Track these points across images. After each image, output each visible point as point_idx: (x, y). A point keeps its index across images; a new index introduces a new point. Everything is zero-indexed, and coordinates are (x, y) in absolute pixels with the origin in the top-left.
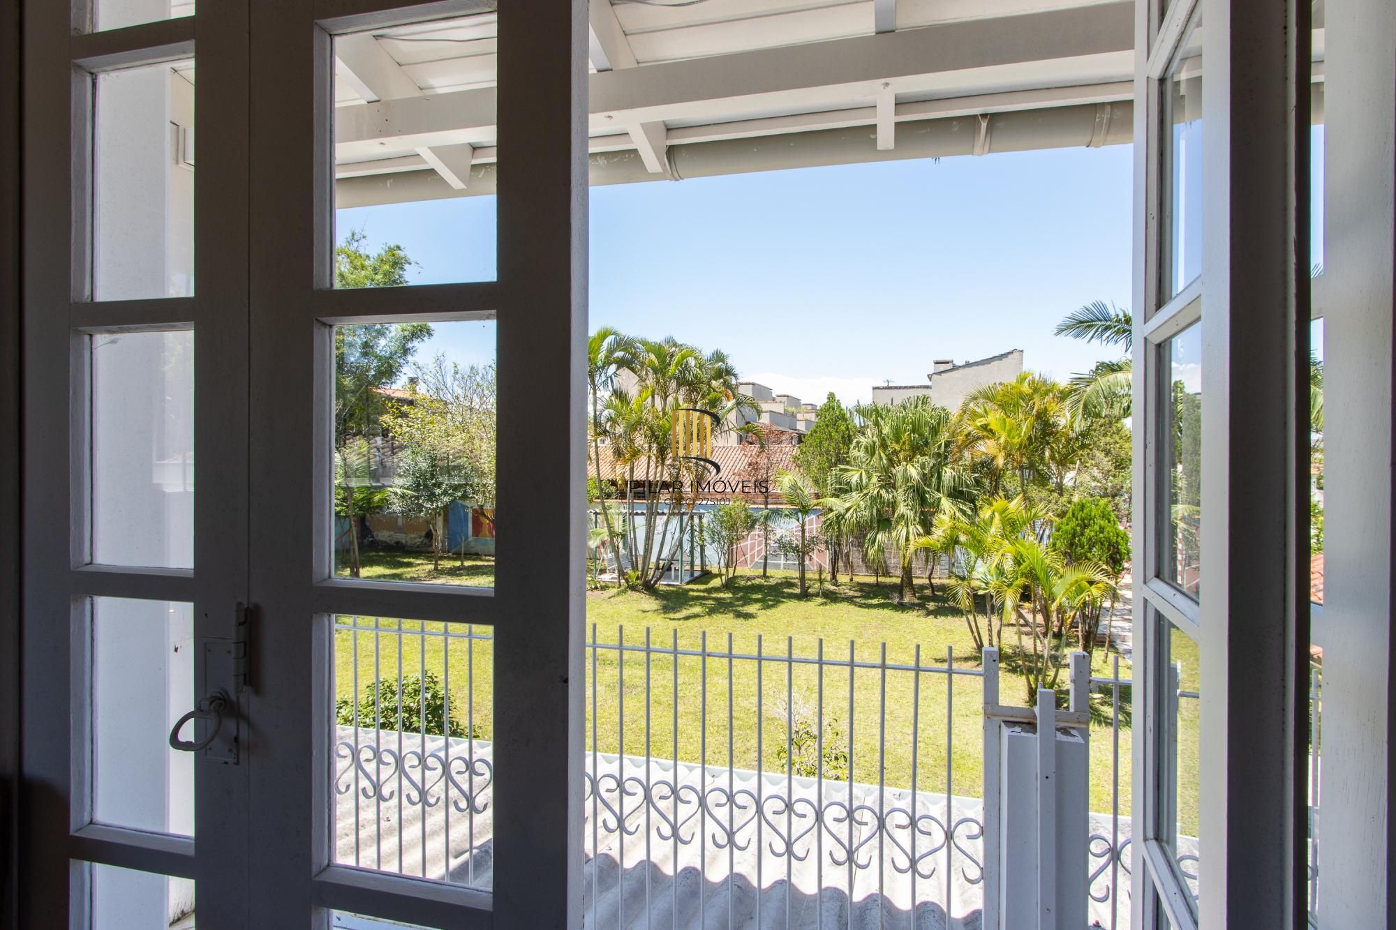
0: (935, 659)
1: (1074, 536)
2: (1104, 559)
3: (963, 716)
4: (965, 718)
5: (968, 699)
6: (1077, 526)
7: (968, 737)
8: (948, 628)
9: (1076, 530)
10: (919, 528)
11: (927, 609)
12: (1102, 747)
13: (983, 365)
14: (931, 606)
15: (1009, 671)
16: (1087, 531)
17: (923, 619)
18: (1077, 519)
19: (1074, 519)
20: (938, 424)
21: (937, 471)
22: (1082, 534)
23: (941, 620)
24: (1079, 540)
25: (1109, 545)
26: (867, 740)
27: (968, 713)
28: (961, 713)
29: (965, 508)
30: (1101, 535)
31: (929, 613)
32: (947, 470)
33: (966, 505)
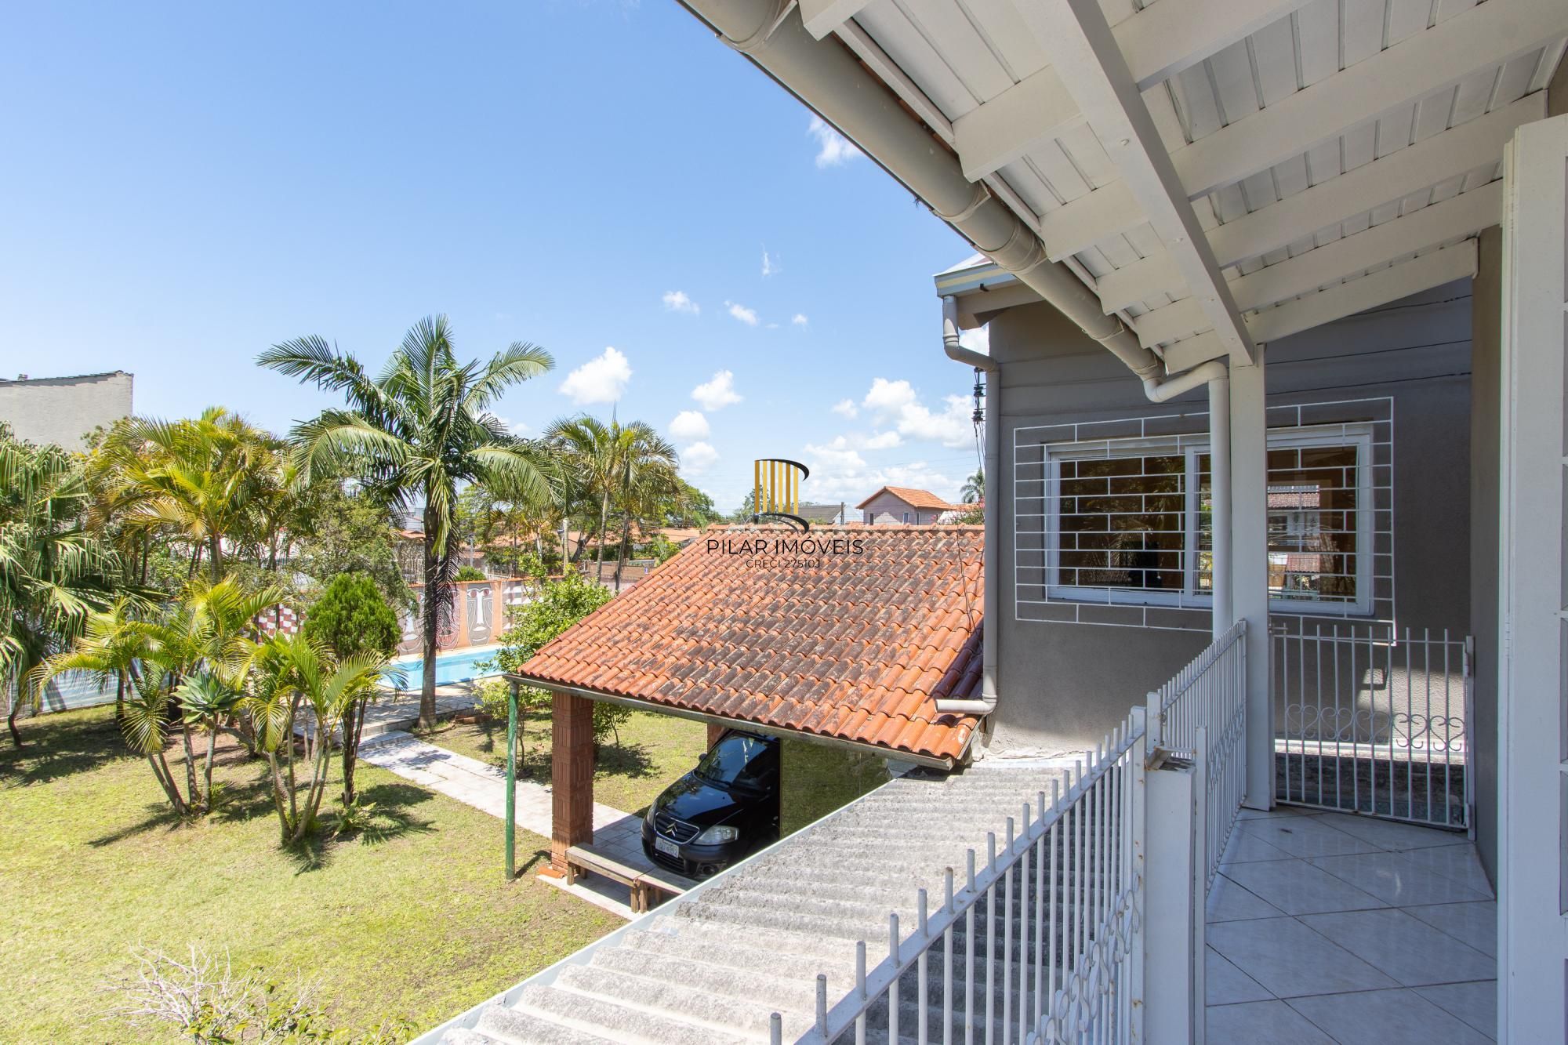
0: (91, 843)
1: (339, 623)
2: (377, 644)
3: (197, 904)
4: (204, 907)
5: (191, 879)
6: (342, 609)
7: (222, 929)
8: (84, 790)
9: (340, 615)
10: (14, 641)
11: (21, 773)
12: (395, 863)
13: (63, 385)
14: (27, 765)
15: (228, 819)
16: (355, 615)
17: (22, 790)
18: (341, 602)
19: (337, 602)
20: (46, 472)
21: (46, 546)
22: (349, 618)
23: (59, 784)
24: (346, 627)
25: (383, 628)
26: (40, 1019)
27: (204, 896)
28: (191, 902)
29: (102, 602)
30: (372, 618)
31: (29, 779)
32: (66, 545)
33: (103, 597)
